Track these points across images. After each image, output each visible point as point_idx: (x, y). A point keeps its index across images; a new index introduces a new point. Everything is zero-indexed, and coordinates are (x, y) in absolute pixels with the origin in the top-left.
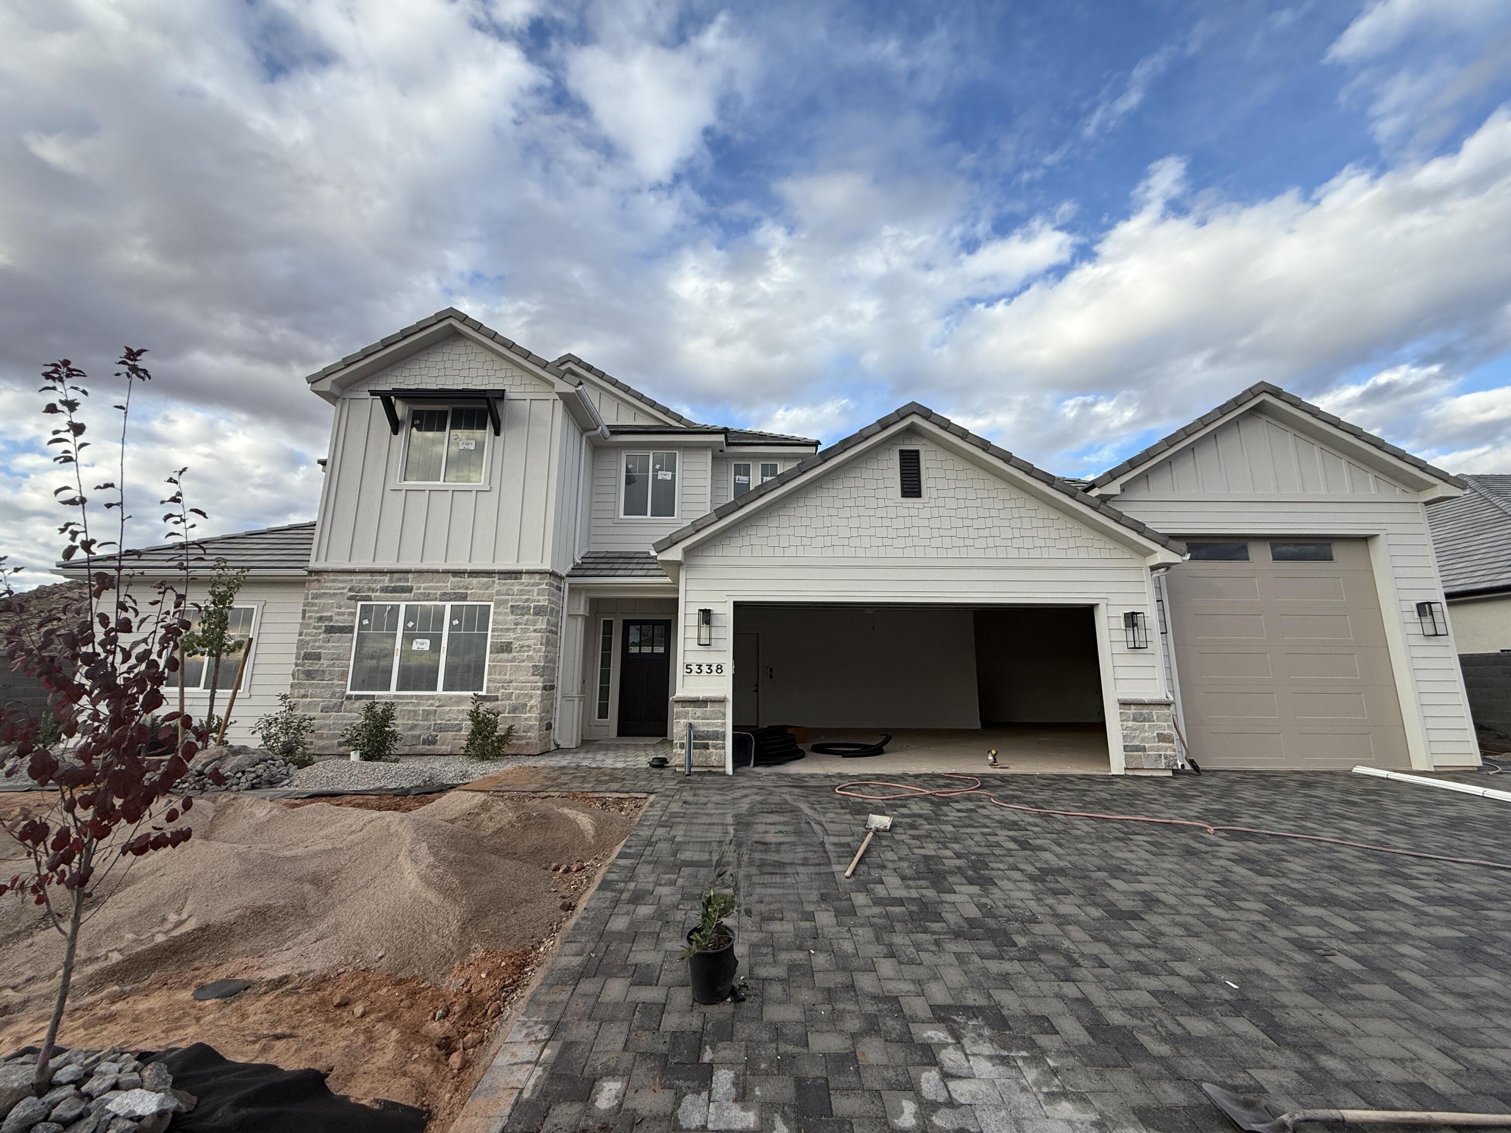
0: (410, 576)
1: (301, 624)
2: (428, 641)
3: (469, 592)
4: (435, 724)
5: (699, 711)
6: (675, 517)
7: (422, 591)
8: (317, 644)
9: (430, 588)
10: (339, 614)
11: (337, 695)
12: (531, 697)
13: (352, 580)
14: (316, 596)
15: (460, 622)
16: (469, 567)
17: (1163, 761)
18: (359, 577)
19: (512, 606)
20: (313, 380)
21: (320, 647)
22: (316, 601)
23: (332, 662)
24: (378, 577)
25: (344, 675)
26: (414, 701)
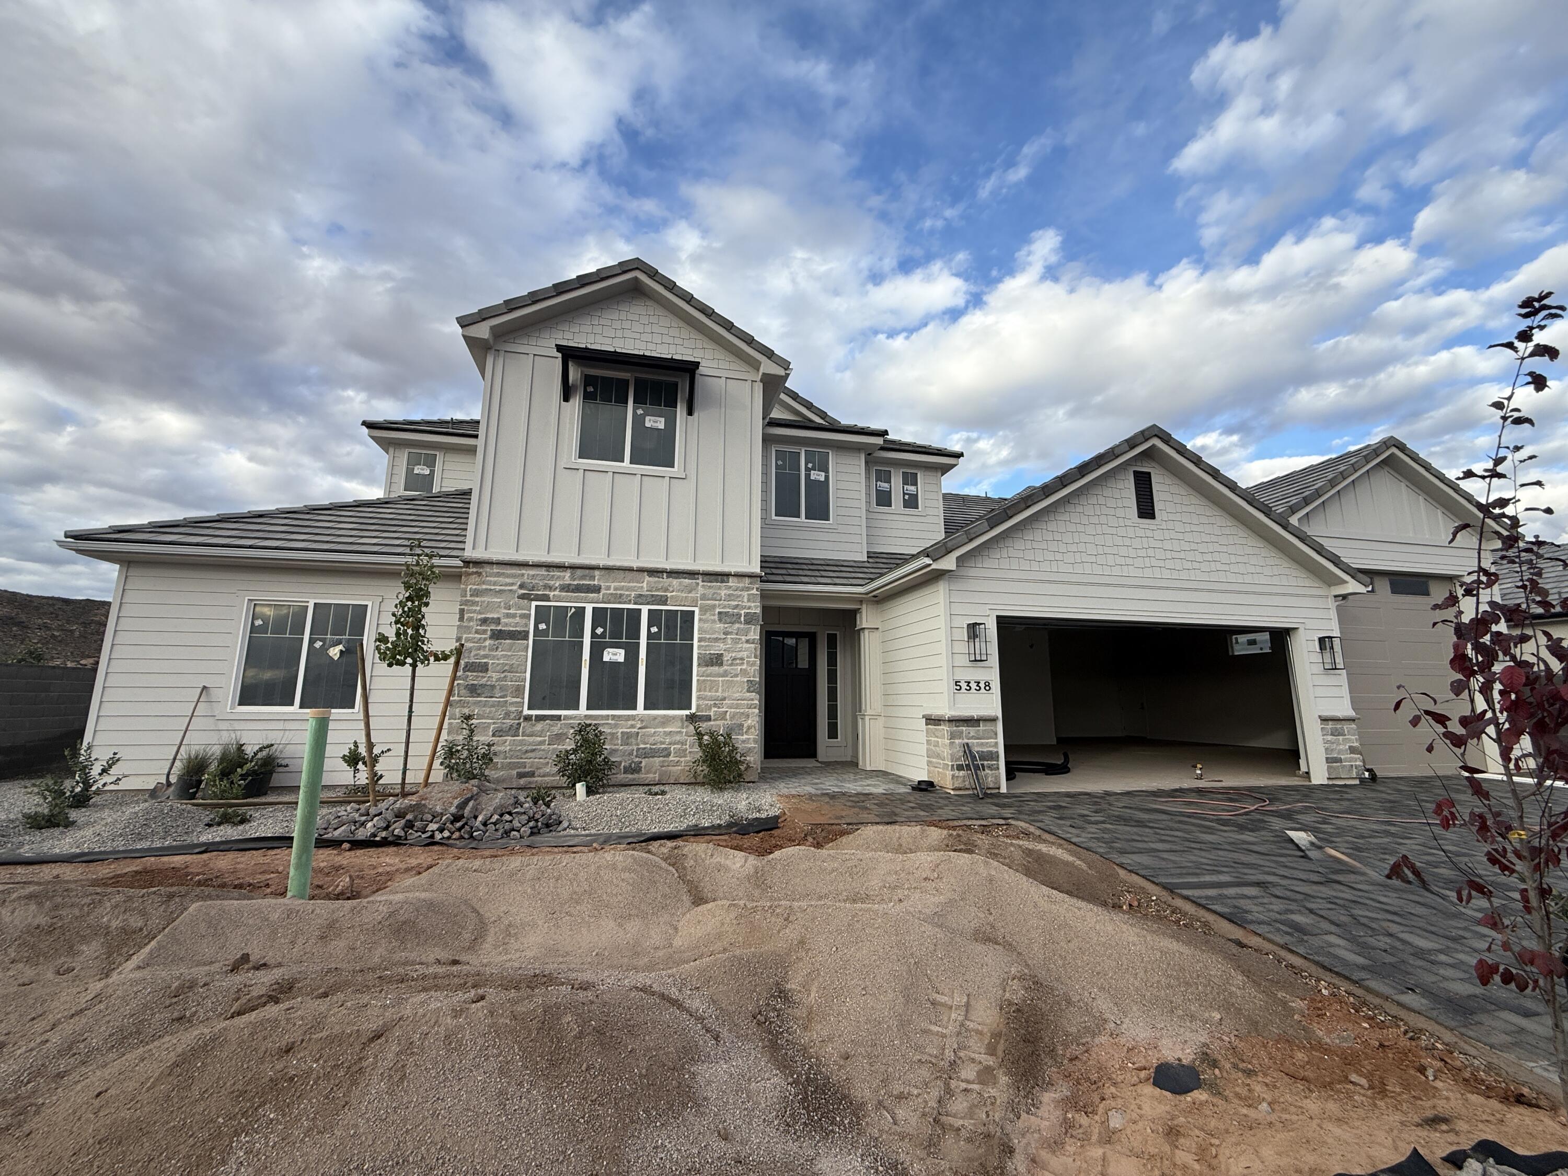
0: (597, 573)
1: (459, 627)
2: (622, 652)
3: (669, 595)
4: (638, 749)
5: (972, 731)
6: (831, 522)
7: (612, 591)
8: (482, 653)
9: (622, 588)
10: (508, 616)
11: (512, 716)
12: (748, 716)
13: (523, 575)
14: (476, 593)
15: (660, 630)
16: (668, 567)
17: (1355, 770)
18: (532, 572)
19: (720, 613)
20: (465, 322)
21: (485, 656)
22: (477, 599)
23: (503, 675)
24: (557, 573)
25: (519, 691)
26: (610, 721)
